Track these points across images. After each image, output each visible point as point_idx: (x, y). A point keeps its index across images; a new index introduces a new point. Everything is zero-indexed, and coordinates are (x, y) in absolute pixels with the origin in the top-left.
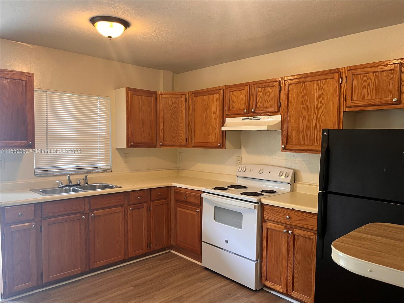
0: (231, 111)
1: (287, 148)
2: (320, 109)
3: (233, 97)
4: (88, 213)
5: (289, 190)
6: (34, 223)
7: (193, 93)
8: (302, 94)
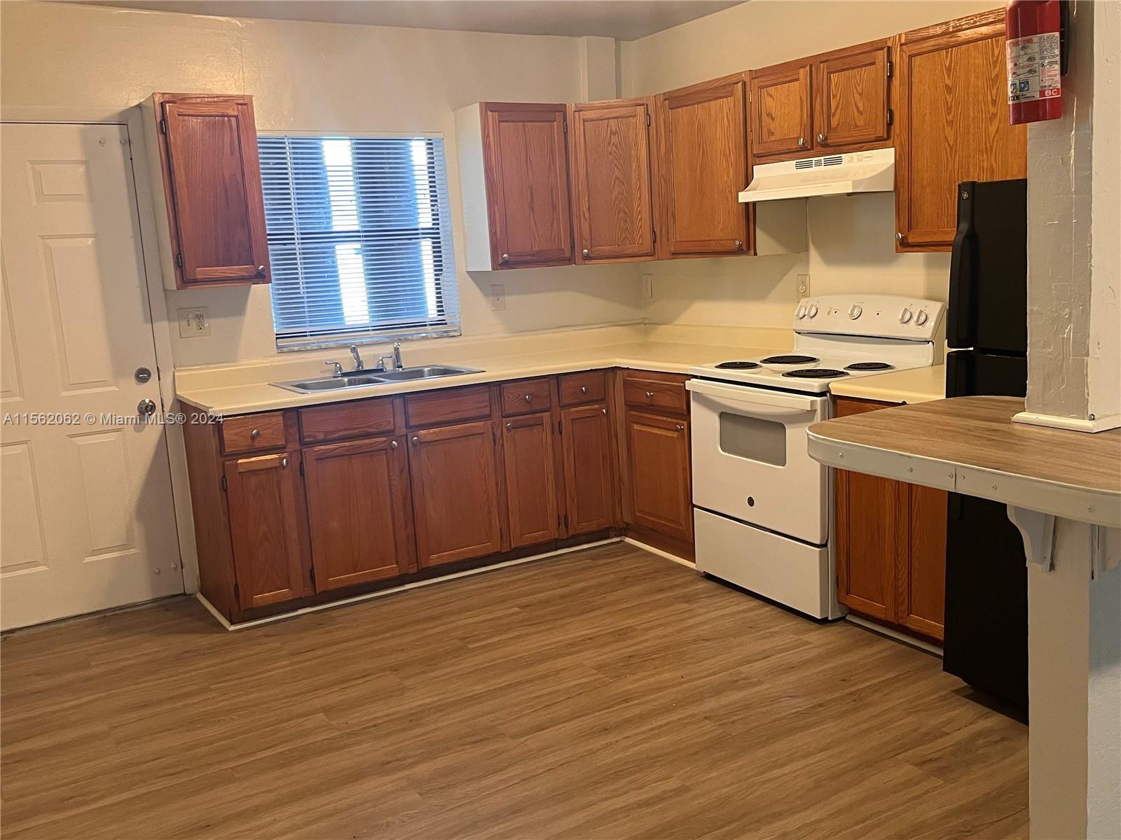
0: (766, 145)
1: (910, 240)
2: (991, 122)
3: (770, 104)
4: (402, 436)
5: (931, 361)
6: (285, 455)
7: (665, 100)
8: (947, 83)
